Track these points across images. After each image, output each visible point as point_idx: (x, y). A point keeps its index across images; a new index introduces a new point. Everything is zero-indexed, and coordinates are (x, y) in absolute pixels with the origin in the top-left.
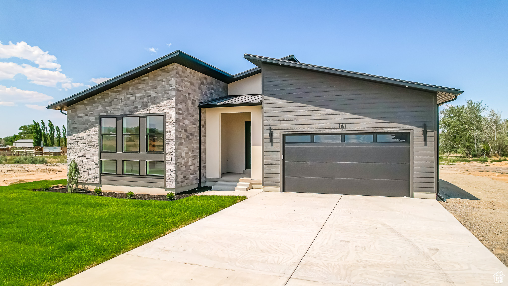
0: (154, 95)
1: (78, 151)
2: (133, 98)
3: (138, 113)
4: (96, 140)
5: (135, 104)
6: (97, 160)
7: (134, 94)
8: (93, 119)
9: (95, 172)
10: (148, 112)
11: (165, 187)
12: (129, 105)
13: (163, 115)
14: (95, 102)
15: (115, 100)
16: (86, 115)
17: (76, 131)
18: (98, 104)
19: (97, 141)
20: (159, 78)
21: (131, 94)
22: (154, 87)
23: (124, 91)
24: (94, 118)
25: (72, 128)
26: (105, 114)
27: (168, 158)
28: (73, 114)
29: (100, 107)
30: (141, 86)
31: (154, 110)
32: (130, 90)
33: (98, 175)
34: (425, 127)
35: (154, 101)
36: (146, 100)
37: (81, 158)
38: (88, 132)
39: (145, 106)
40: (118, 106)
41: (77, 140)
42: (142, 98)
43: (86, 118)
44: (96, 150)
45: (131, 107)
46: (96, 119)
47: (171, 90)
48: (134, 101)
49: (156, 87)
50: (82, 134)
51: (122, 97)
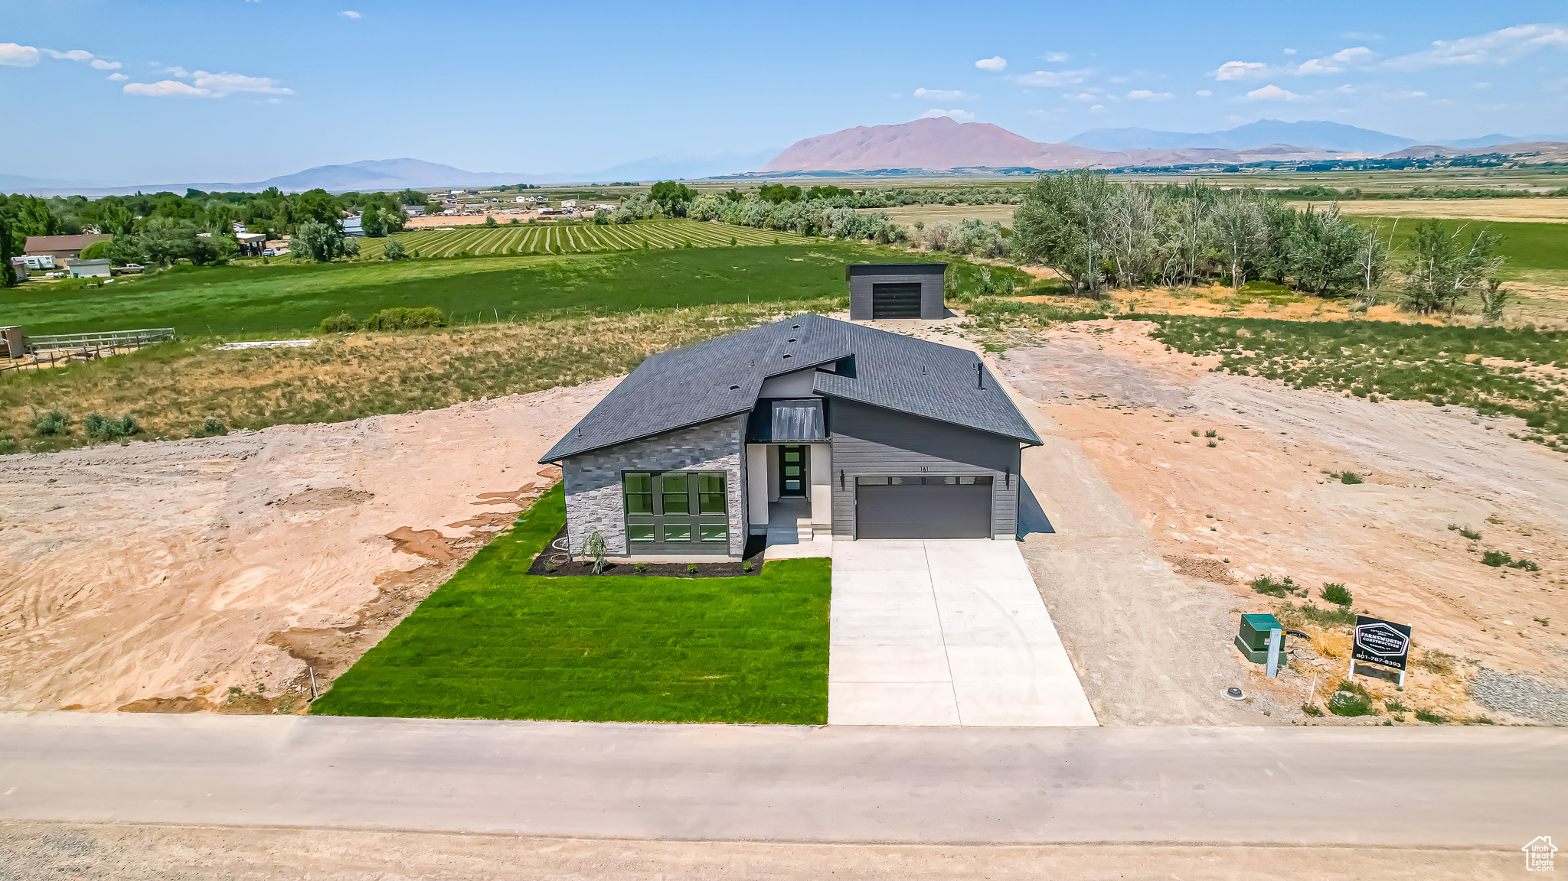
0: (708, 448)
1: (587, 514)
2: (677, 451)
3: (685, 469)
4: (619, 501)
5: (681, 458)
6: (621, 525)
7: (678, 446)
8: (611, 474)
9: (622, 540)
10: (700, 469)
11: (729, 554)
12: (670, 458)
13: (725, 472)
14: (614, 453)
15: (647, 451)
16: (599, 468)
17: (580, 489)
18: (618, 456)
19: (621, 502)
20: (716, 429)
21: (672, 445)
22: (708, 439)
23: (661, 441)
24: (613, 473)
25: (573, 483)
26: (632, 469)
27: (733, 522)
28: (574, 466)
29: (623, 459)
30: (688, 437)
31: (709, 466)
32: (671, 439)
33: (624, 544)
34: (1008, 472)
35: (709, 456)
36: (697, 453)
37: (592, 524)
38: (604, 490)
39: (696, 461)
40: (654, 459)
41: (584, 500)
42: (690, 451)
43: (599, 472)
44: (619, 513)
45: (675, 461)
46: (615, 474)
47: (735, 444)
48: (678, 455)
49: (712, 439)
50: (593, 493)
51: (659, 448)
